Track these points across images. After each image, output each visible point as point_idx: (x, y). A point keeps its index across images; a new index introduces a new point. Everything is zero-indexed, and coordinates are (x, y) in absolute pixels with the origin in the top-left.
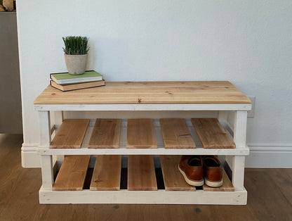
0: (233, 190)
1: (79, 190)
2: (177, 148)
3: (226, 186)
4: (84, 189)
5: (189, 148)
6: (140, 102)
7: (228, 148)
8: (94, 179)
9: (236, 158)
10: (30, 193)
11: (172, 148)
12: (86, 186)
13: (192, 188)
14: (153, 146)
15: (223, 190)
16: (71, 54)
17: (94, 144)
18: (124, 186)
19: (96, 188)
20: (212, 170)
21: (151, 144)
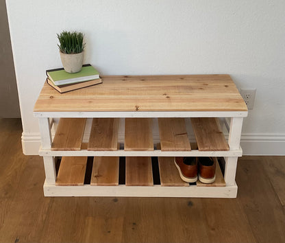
0: (225, 186)
1: (81, 185)
2: (173, 151)
3: (218, 182)
4: (85, 184)
5: (185, 150)
6: (137, 110)
7: (222, 150)
8: (94, 174)
9: (229, 159)
10: (35, 185)
11: (168, 151)
12: (87, 181)
13: (186, 184)
14: (150, 149)
15: (215, 186)
16: (67, 53)
17: (93, 147)
18: (122, 182)
19: (96, 184)
20: (206, 168)
21: (148, 147)
